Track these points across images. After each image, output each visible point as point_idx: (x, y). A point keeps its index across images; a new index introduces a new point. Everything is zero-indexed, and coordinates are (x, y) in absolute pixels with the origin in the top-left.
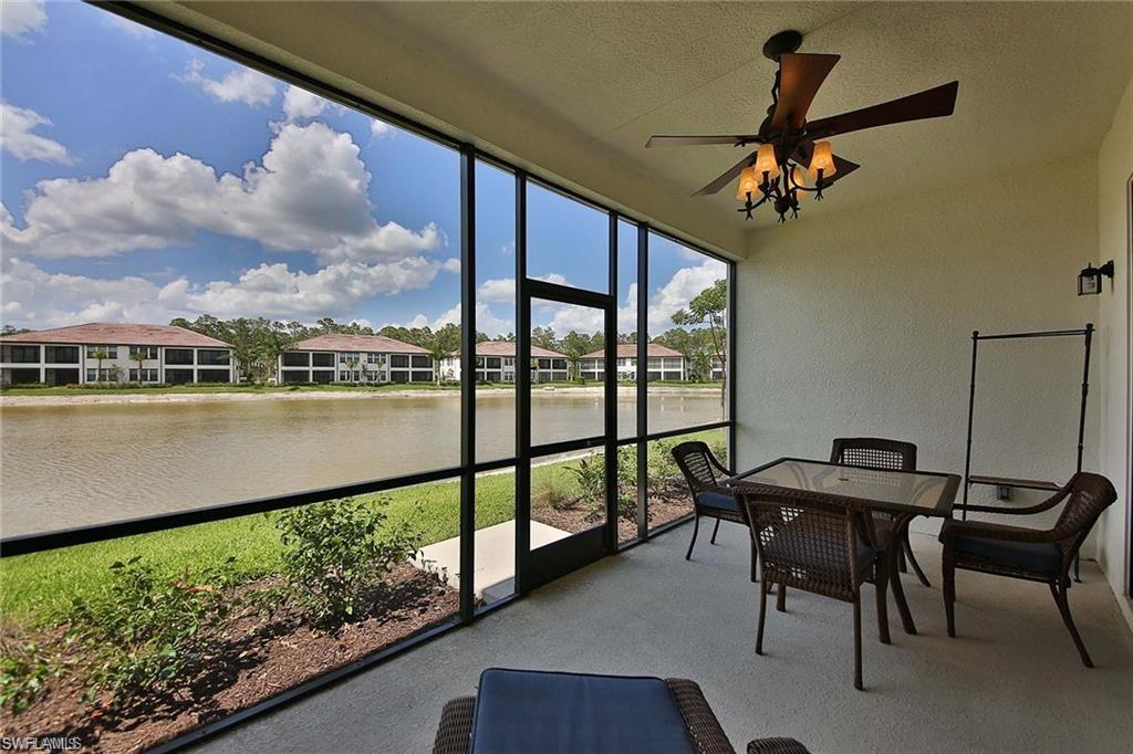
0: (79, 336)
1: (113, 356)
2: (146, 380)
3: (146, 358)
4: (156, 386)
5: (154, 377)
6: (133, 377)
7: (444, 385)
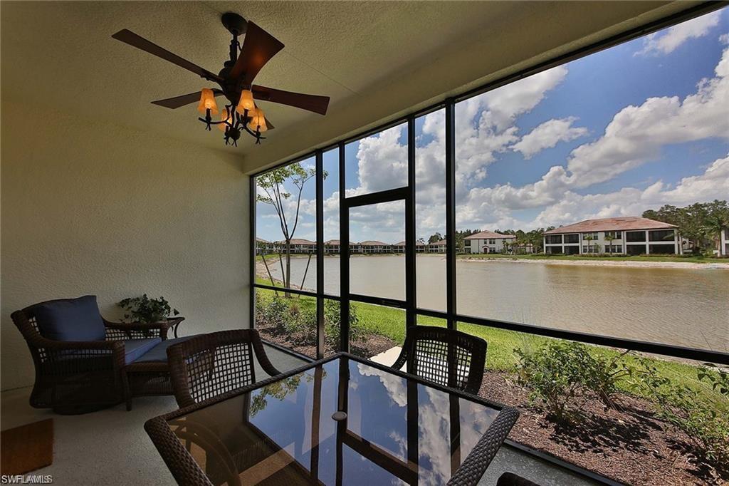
0: (580, 228)
1: (596, 238)
2: (615, 252)
3: (614, 238)
4: (620, 256)
5: (620, 250)
6: (607, 250)
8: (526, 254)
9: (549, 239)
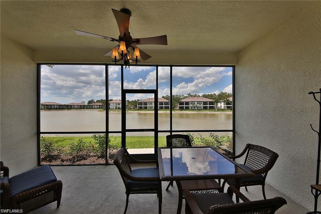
1: (152, 104)
7: (218, 110)
8: (131, 109)
9: (139, 104)
